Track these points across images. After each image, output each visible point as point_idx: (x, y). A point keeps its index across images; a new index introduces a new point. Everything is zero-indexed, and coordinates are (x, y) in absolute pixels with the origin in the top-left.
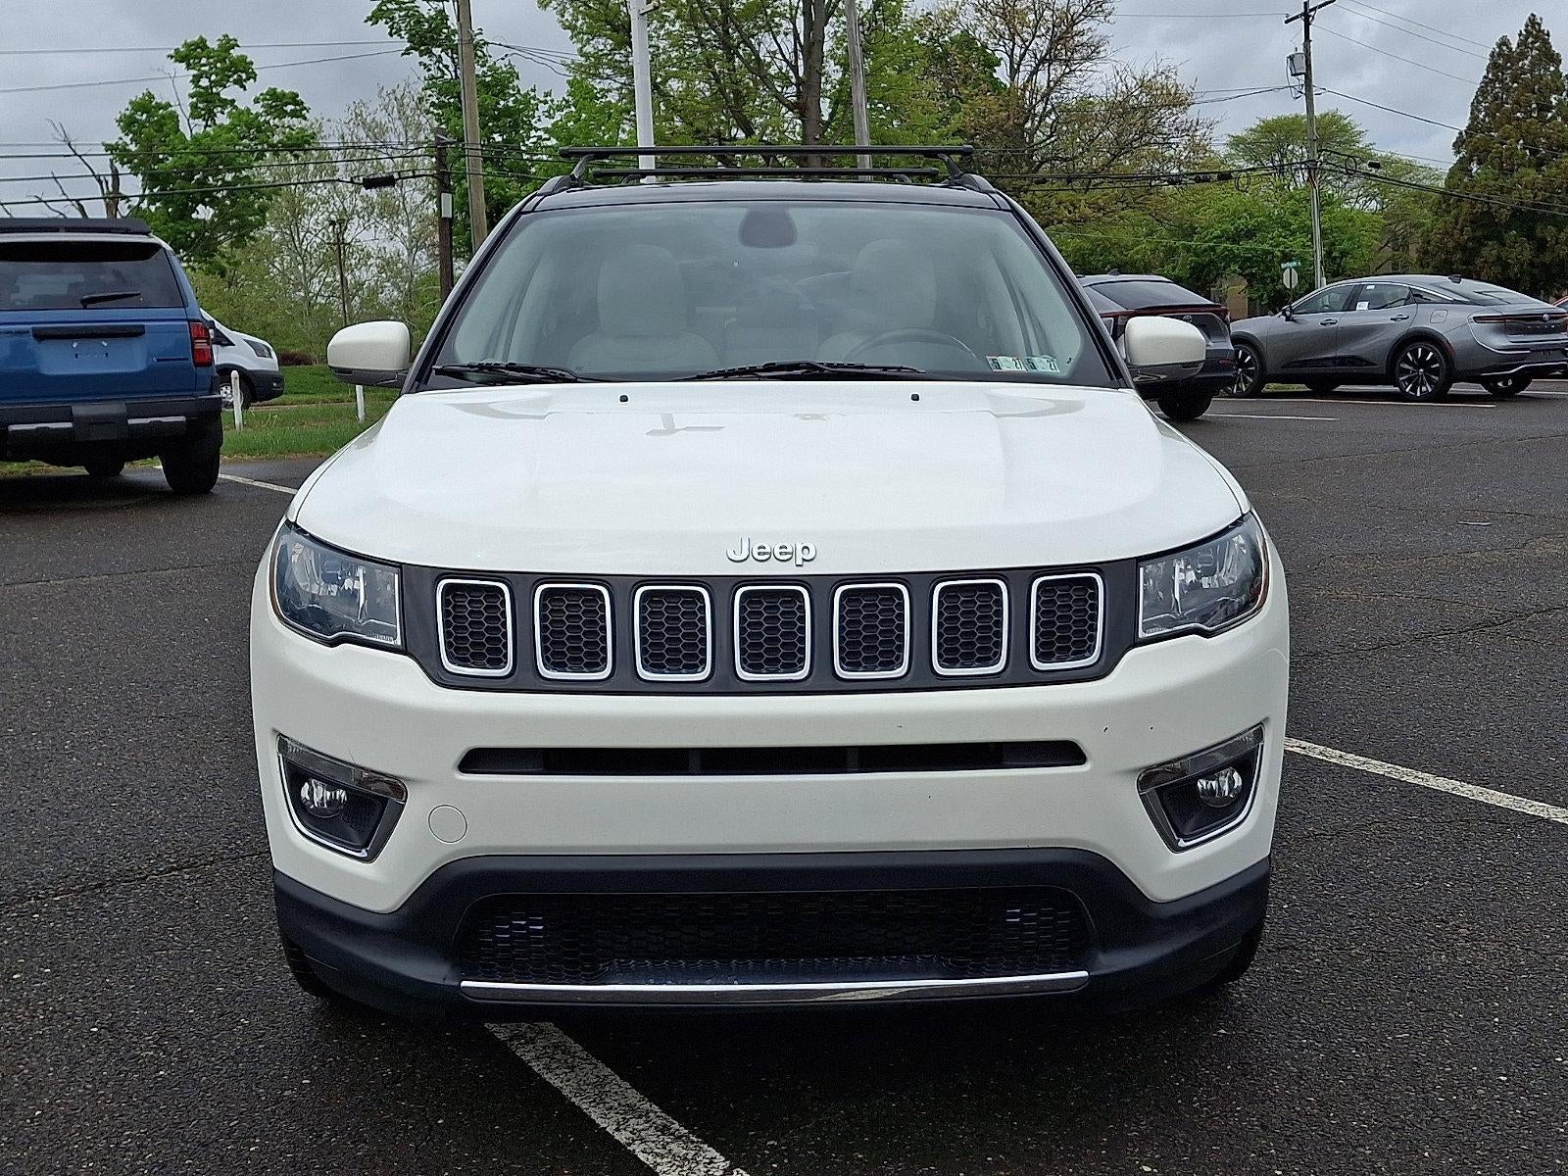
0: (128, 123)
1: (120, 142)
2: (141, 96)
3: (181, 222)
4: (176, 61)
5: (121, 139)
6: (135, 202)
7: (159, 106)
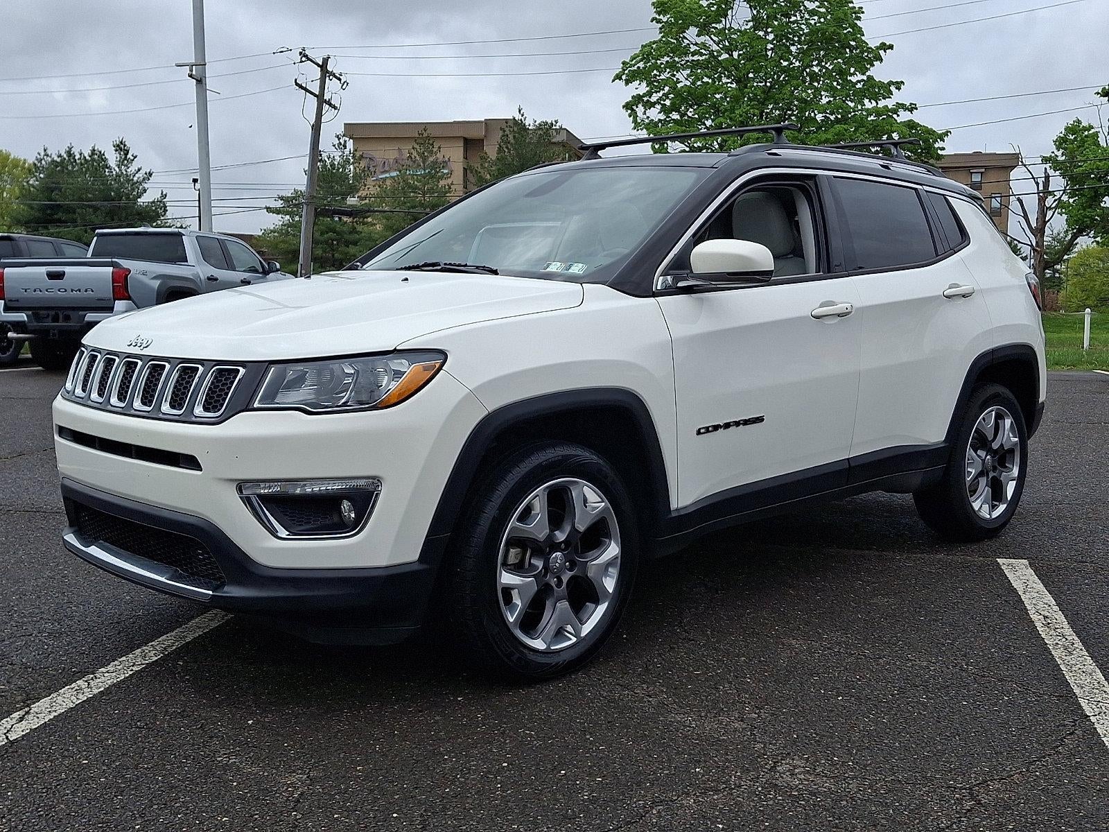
0: (1061, 143)
1: (1053, 155)
2: (1072, 123)
3: (1089, 210)
4: (1101, 96)
5: (1053, 152)
6: (1058, 195)
7: (1085, 129)
